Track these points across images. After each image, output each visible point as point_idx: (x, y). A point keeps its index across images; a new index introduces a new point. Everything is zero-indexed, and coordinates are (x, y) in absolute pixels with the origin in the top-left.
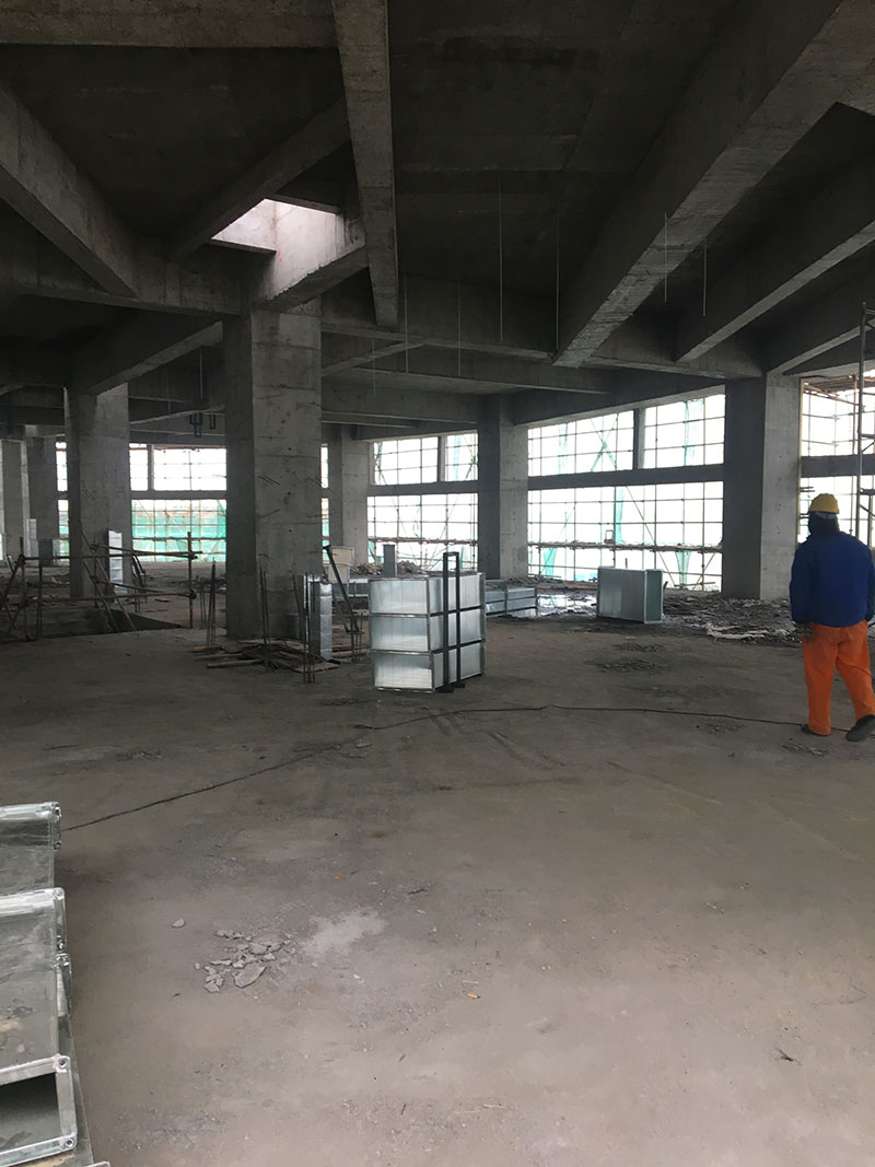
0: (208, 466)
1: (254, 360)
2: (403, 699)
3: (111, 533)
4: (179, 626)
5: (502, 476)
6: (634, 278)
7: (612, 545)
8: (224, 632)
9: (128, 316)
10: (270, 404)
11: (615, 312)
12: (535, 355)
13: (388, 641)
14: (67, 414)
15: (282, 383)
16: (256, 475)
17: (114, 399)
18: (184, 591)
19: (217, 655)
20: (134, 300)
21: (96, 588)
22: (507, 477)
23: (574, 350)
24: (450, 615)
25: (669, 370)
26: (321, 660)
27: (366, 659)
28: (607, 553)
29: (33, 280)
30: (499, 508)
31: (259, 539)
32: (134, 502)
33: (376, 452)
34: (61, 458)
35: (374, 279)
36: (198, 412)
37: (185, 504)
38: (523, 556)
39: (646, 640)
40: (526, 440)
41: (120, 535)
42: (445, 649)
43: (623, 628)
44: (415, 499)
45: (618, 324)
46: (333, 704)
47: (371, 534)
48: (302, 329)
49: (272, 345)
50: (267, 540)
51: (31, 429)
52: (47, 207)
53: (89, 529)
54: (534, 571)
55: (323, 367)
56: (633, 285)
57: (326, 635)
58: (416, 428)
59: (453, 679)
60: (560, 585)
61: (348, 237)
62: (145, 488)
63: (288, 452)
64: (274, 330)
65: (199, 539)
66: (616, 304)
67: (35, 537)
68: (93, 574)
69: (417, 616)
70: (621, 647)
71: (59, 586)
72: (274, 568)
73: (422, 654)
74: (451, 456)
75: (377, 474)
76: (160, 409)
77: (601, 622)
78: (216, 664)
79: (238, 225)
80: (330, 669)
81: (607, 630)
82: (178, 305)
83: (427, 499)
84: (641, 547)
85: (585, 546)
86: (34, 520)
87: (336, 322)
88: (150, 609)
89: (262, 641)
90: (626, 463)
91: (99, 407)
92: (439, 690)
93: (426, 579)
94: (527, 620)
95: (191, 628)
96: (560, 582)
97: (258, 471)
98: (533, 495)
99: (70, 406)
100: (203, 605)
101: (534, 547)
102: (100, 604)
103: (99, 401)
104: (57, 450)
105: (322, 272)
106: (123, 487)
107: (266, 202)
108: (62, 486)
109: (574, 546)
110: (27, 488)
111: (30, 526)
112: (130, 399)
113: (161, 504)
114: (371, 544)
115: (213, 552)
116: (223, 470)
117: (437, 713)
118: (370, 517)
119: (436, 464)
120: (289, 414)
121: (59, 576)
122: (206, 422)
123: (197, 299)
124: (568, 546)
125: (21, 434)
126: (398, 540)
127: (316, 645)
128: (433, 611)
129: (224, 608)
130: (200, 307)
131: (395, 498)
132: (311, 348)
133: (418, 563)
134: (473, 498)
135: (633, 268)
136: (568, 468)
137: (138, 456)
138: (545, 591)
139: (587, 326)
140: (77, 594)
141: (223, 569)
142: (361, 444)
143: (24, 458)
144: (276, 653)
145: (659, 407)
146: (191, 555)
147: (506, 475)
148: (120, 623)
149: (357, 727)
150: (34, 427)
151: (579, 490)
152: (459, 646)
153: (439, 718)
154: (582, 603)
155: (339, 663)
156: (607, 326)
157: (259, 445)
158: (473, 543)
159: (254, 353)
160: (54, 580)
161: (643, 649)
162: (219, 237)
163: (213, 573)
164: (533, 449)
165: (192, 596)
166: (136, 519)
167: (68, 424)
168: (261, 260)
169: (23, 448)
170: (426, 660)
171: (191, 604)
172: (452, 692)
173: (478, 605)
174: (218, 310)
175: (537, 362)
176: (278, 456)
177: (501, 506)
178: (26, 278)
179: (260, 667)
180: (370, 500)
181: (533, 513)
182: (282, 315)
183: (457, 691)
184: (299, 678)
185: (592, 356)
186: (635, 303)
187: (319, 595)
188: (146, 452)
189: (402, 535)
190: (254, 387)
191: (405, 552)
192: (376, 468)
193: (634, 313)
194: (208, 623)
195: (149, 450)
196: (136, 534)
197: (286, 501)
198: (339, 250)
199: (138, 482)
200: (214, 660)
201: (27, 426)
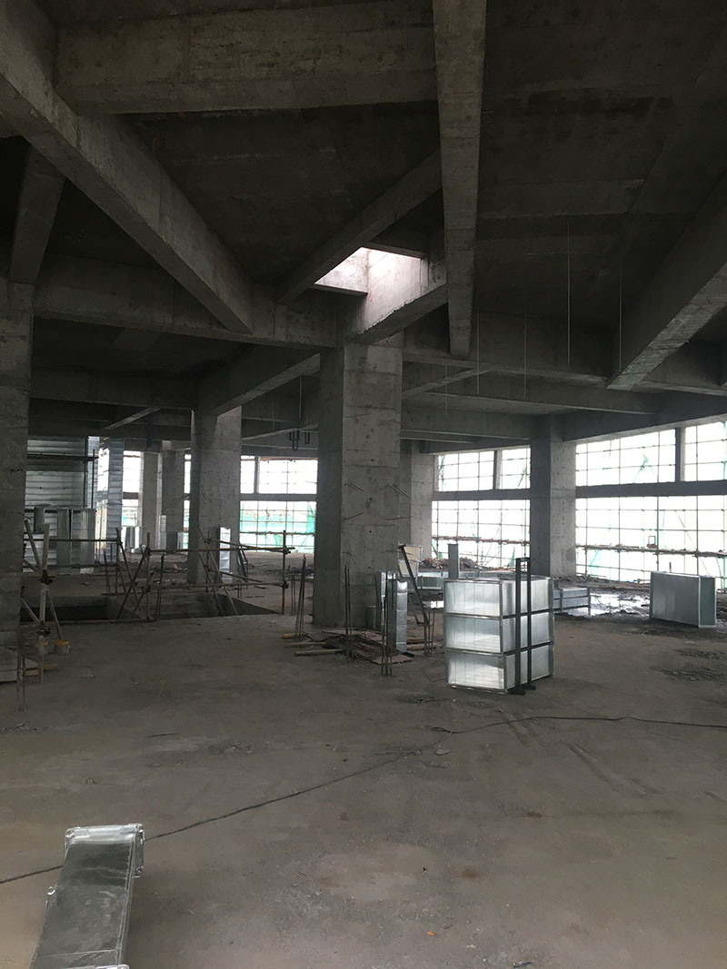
0: (302, 474)
1: (345, 385)
2: (476, 699)
3: (223, 530)
4: (273, 612)
5: (552, 485)
6: (695, 307)
7: (654, 549)
8: (311, 619)
9: (245, 349)
10: (357, 421)
11: (671, 340)
12: (591, 380)
13: (462, 639)
14: (193, 432)
15: (369, 404)
16: (343, 482)
17: (230, 419)
18: (278, 581)
19: (304, 643)
20: (249, 336)
21: (207, 576)
22: (558, 487)
23: (628, 374)
24: (522, 618)
25: (713, 393)
26: (397, 653)
27: (438, 654)
28: (651, 556)
29: (169, 320)
30: (549, 513)
31: (343, 538)
32: (242, 503)
33: (440, 464)
34: (188, 466)
35: (451, 313)
36: (296, 430)
37: (282, 505)
38: (571, 556)
39: (706, 645)
40: (573, 455)
41: (229, 531)
42: (516, 650)
43: (679, 631)
44: (473, 504)
45: (673, 351)
46: (410, 701)
47: (434, 533)
48: (385, 359)
49: (360, 372)
50: (350, 540)
51: (167, 444)
52: (180, 256)
53: (205, 525)
54: (580, 570)
55: (403, 390)
56: (692, 314)
57: (401, 629)
58: (475, 444)
59: (524, 681)
60: (607, 585)
61: (431, 277)
62: (251, 491)
63: (371, 463)
64: (363, 359)
65: (292, 534)
66: (674, 332)
67: (164, 530)
68: (205, 563)
69: (491, 618)
70: (683, 653)
71: (179, 571)
72: (355, 563)
73: (495, 654)
74: (506, 467)
75: (440, 482)
76: (265, 427)
77: (654, 624)
78: (303, 652)
79: (337, 272)
80: (405, 662)
81: (662, 632)
82: (284, 340)
83: (484, 504)
84: (684, 552)
85: (628, 549)
86: (165, 517)
87: (415, 352)
88: (250, 596)
89: (344, 632)
90: (668, 476)
91: (218, 426)
92: (512, 691)
93: (499, 583)
94: (582, 619)
95: (283, 614)
96: (606, 581)
97: (345, 479)
98: (580, 503)
99: (196, 424)
100: (293, 593)
101: (580, 549)
102: (210, 589)
103: (218, 421)
104: (185, 460)
105: (407, 308)
106: (234, 491)
107: (362, 251)
108: (187, 490)
109: (619, 549)
110: (161, 491)
111: (161, 521)
112: (242, 420)
113: (263, 504)
114: (434, 542)
115: (304, 546)
116: (314, 477)
117: (512, 718)
118: (434, 518)
119: (492, 474)
120: (372, 431)
121: (180, 563)
122: (302, 438)
123: (301, 335)
124: (613, 549)
125: (159, 448)
126: (456, 539)
127: (392, 637)
128: (505, 613)
129: (311, 596)
130: (302, 341)
131: (456, 502)
132: (394, 375)
133: (474, 559)
134: (526, 504)
135: (695, 298)
136: (612, 479)
137: (247, 465)
138: (594, 590)
139: (644, 352)
140: (192, 581)
141: (311, 561)
142: (427, 457)
143: (160, 466)
144: (355, 644)
145: (699, 427)
146: (286, 550)
147: (556, 484)
148: (225, 607)
149: (435, 729)
150: (169, 442)
151: (623, 499)
152: (529, 648)
153: (516, 724)
154: (632, 604)
155: (412, 656)
156: (662, 352)
157: (346, 457)
158: (525, 543)
159: (345, 379)
160: (175, 566)
161: (706, 656)
162: (320, 282)
163: (304, 562)
164: (580, 462)
165: (285, 586)
166: (244, 516)
167: (193, 439)
168: (353, 301)
169: (160, 459)
170: (498, 660)
171: (283, 593)
172: (523, 694)
173: (547, 608)
174: (317, 344)
175: (591, 386)
176: (363, 466)
177: (551, 511)
178: (163, 319)
179: (342, 657)
180: (434, 504)
181: (580, 518)
182: (370, 347)
183: (529, 693)
184: (377, 670)
185: (644, 380)
186: (691, 331)
187: (396, 592)
188: (254, 462)
189: (461, 534)
190: (344, 407)
191: (466, 550)
192: (440, 477)
193: (690, 340)
194: (298, 610)
195: (256, 460)
196: (243, 527)
197: (368, 505)
198: (423, 289)
199: (246, 487)
200: (301, 647)
201: (164, 442)
